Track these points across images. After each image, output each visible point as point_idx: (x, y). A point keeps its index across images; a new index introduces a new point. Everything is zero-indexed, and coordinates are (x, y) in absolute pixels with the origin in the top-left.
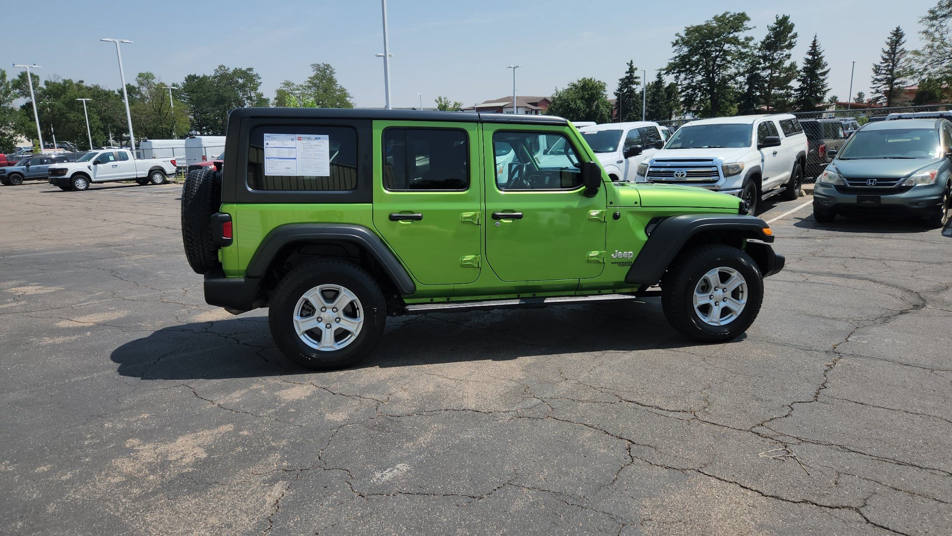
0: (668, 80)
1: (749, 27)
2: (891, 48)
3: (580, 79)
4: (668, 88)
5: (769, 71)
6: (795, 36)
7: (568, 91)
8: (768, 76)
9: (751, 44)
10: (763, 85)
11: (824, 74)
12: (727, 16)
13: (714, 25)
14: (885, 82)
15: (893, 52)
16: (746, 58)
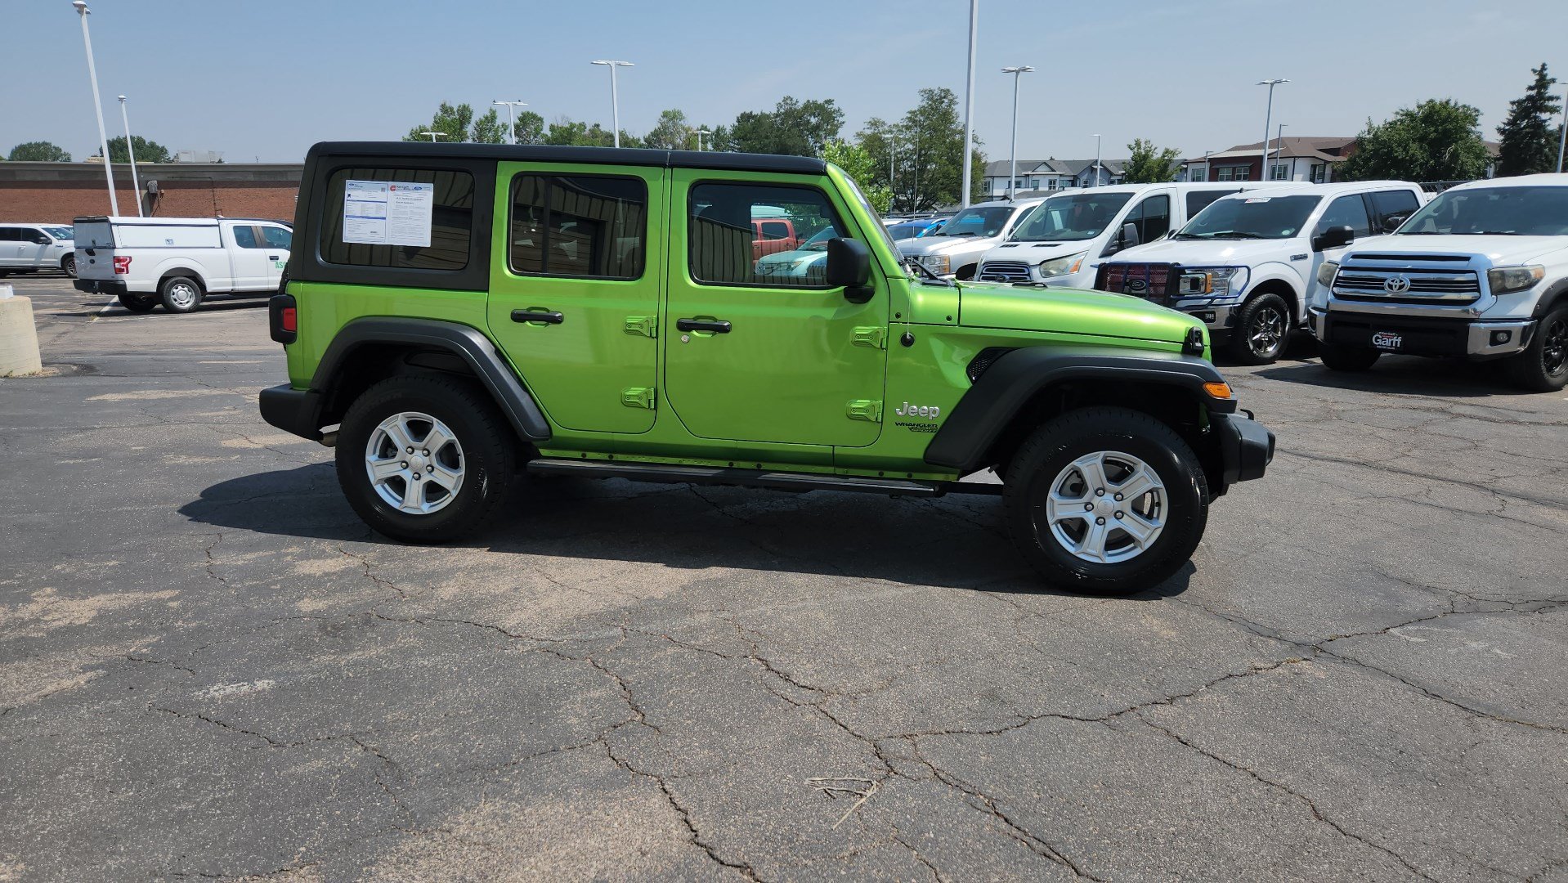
3: (1423, 103)
7: (1394, 125)
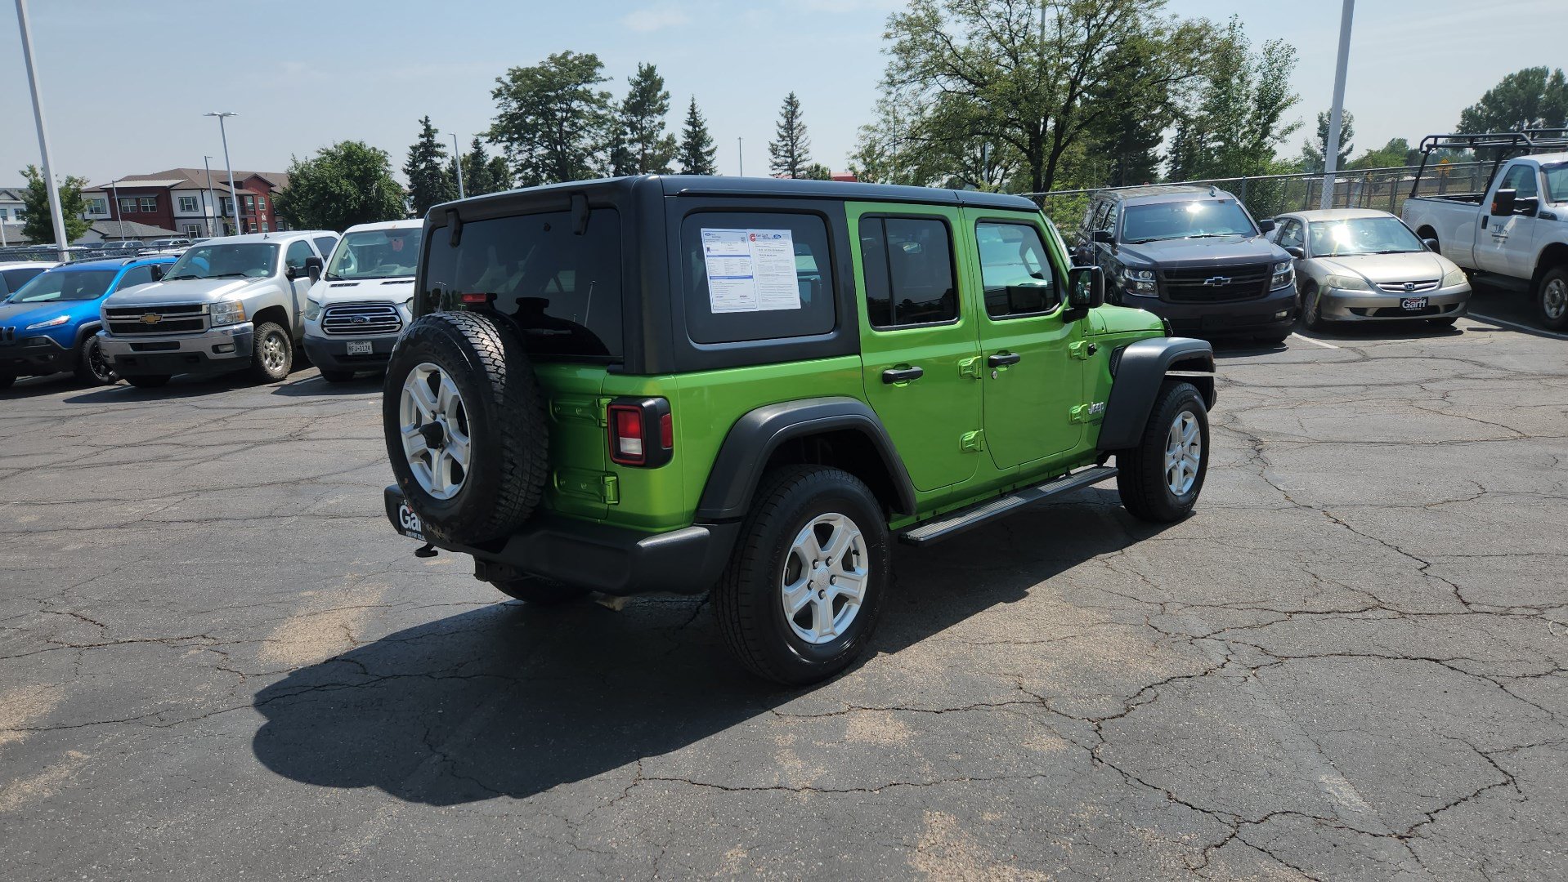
0: (493, 151)
1: (603, 78)
2: (788, 122)
3: (339, 144)
4: (491, 165)
5: (640, 146)
6: (666, 96)
7: (319, 164)
8: (638, 153)
9: (610, 102)
10: (633, 166)
11: (710, 153)
12: (570, 58)
13: (553, 69)
14: (786, 167)
15: (789, 127)
16: (604, 123)
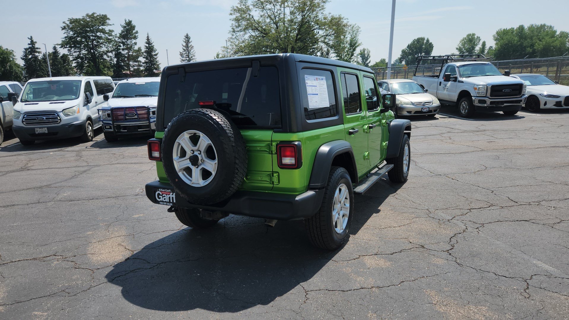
0: (62, 51)
1: (110, 24)
2: (186, 44)
4: (62, 57)
5: (127, 51)
6: (137, 32)
8: (126, 54)
9: (113, 34)
10: (124, 59)
11: (156, 55)
12: (95, 15)
13: (88, 20)
14: (187, 61)
15: (187, 46)
16: (111, 42)
